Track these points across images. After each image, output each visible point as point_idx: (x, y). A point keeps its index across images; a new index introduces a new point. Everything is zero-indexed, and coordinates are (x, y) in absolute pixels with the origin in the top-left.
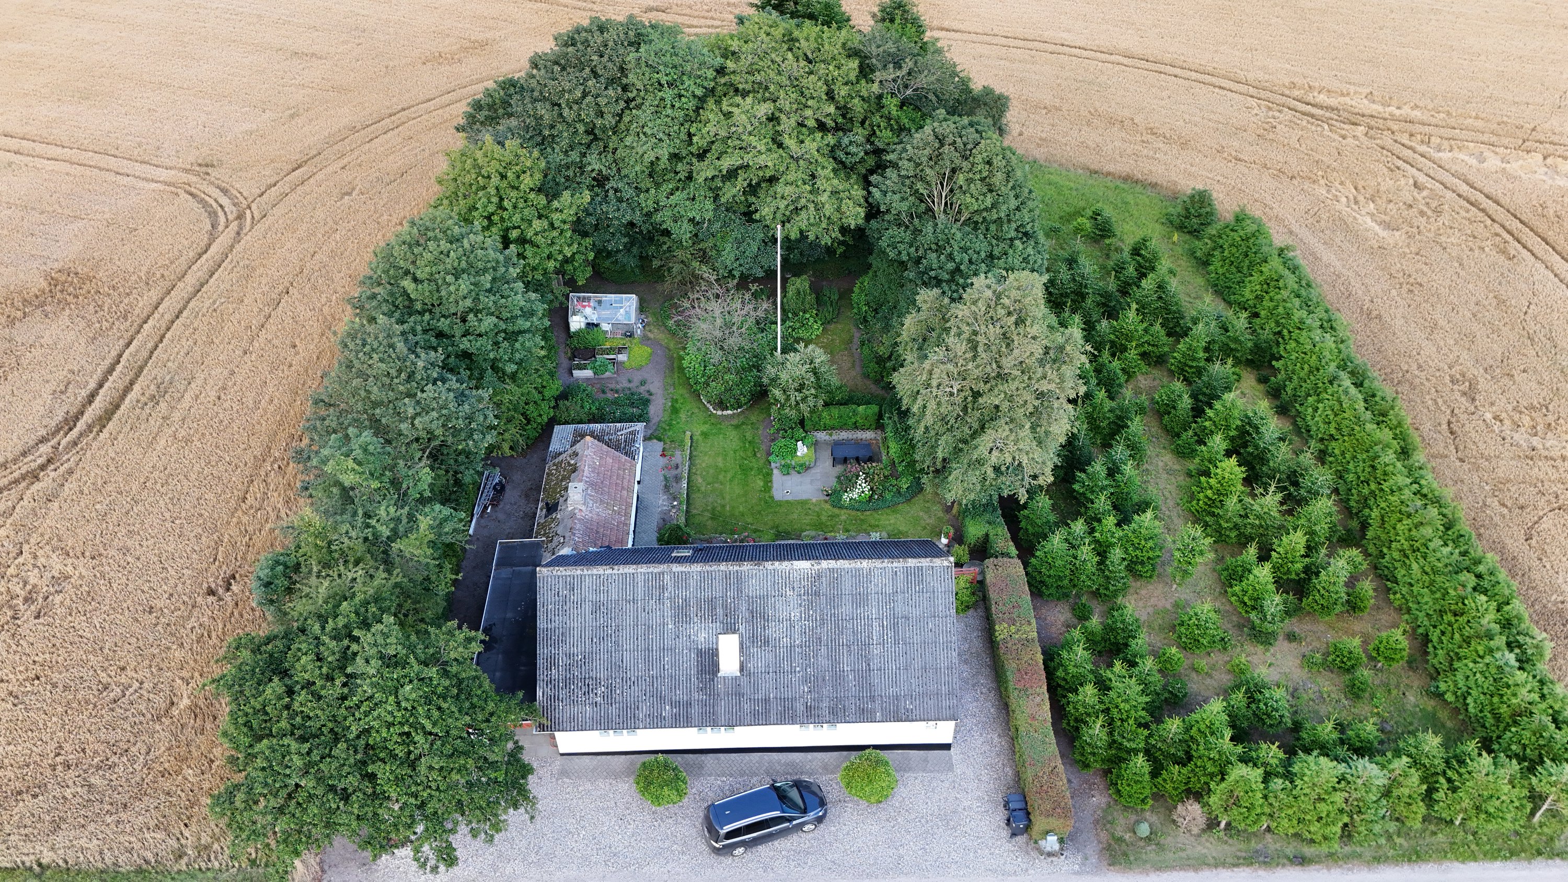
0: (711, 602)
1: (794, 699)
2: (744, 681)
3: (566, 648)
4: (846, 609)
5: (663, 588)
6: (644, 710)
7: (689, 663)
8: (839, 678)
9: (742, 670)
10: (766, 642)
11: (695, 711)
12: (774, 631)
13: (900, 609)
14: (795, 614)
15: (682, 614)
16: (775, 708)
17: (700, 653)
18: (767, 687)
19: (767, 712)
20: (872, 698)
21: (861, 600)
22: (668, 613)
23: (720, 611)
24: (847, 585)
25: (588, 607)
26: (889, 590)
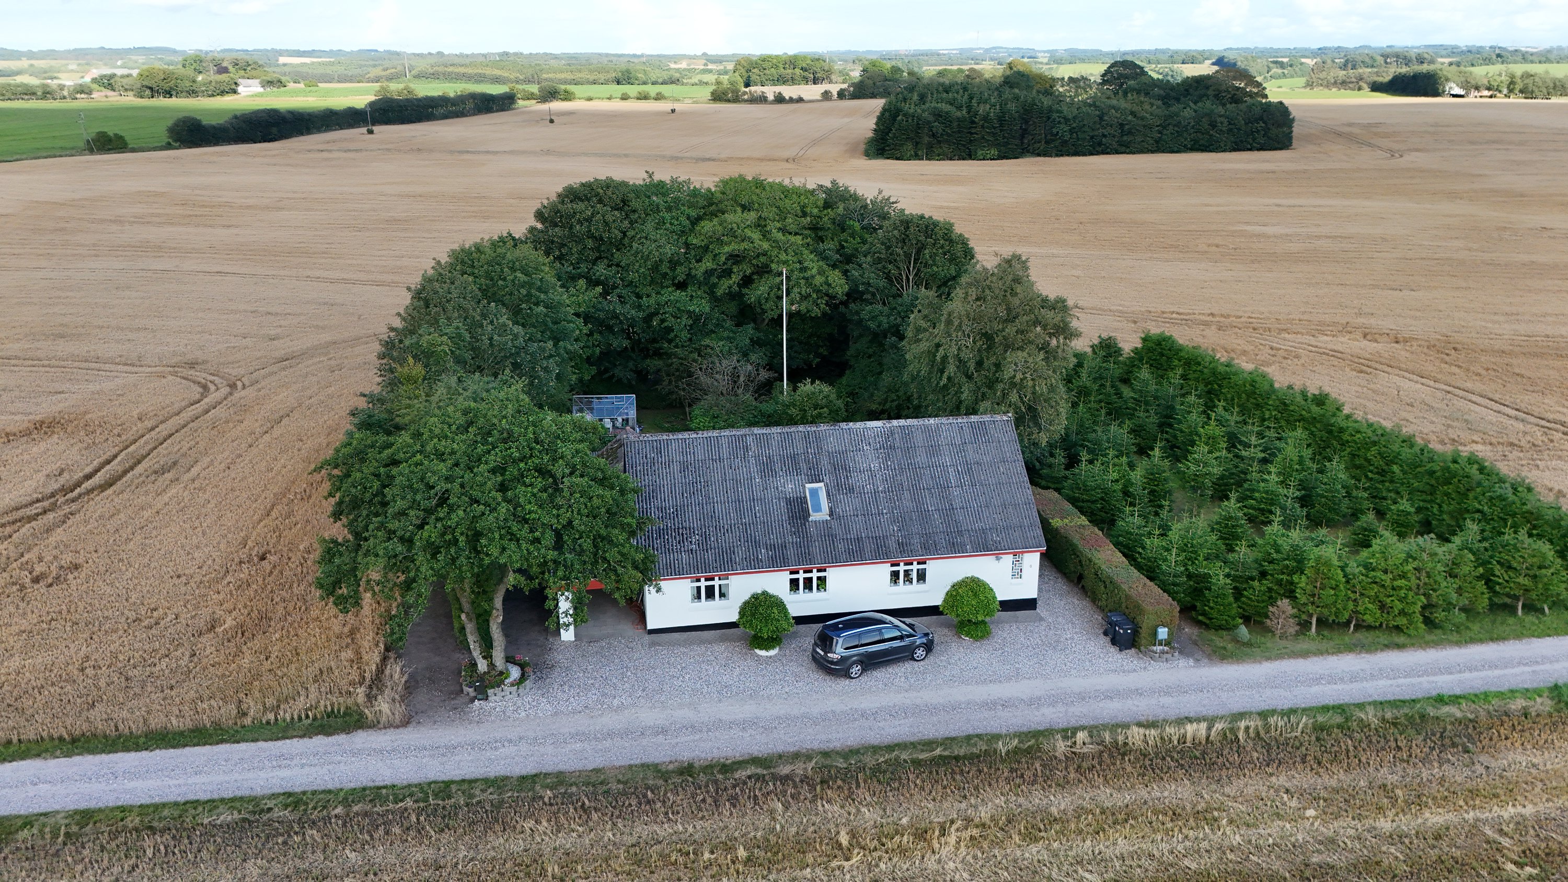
0: (794, 457)
1: (885, 537)
2: (834, 524)
3: (658, 503)
4: (921, 458)
5: (747, 449)
6: (740, 554)
7: (780, 511)
8: (924, 516)
9: (831, 514)
10: (851, 490)
11: (791, 552)
12: (857, 480)
13: (971, 455)
14: (875, 465)
15: (767, 469)
16: (868, 547)
17: (789, 501)
18: (858, 527)
19: (861, 550)
20: (960, 533)
21: (933, 450)
22: (754, 469)
23: (803, 466)
24: (919, 439)
25: (676, 467)
26: (958, 441)
